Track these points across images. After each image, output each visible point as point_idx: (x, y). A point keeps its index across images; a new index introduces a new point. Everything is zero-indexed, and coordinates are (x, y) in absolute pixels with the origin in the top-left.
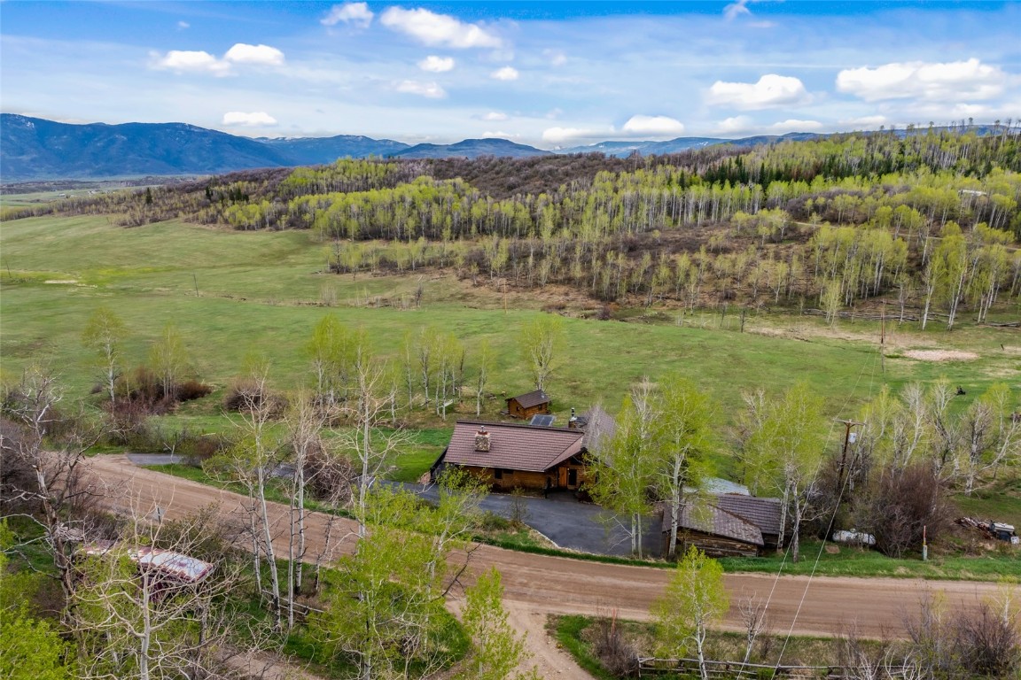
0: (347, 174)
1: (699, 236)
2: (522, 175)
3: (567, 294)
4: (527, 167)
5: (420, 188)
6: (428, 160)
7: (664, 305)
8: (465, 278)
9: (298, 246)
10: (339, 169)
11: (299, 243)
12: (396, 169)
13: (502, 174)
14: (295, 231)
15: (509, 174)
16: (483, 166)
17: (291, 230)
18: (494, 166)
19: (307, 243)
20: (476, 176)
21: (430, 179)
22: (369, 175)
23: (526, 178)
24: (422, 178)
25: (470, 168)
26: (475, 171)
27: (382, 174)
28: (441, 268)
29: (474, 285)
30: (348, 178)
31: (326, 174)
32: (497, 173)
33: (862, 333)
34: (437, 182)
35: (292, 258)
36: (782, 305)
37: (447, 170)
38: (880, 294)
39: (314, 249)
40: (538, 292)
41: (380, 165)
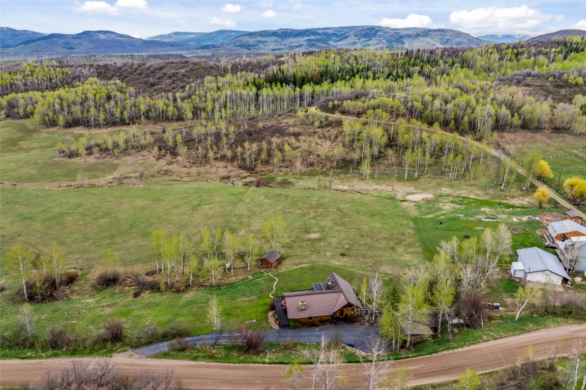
0: (35, 76)
1: (280, 124)
2: (157, 77)
3: (226, 167)
4: (158, 71)
5: (92, 87)
6: (90, 65)
7: (281, 171)
8: (159, 159)
9: (22, 134)
10: (27, 72)
11: (22, 132)
12: (70, 72)
13: (143, 76)
14: (13, 121)
15: (148, 76)
16: (129, 70)
17: (9, 120)
18: (136, 70)
19: (29, 132)
20: (126, 77)
21: (95, 79)
22: (51, 76)
23: (159, 78)
24: (90, 79)
25: (121, 71)
26: (124, 73)
27: (61, 76)
28: (139, 151)
29: (167, 163)
30: (37, 79)
31: (19, 77)
32: (140, 74)
33: (381, 185)
34: (102, 82)
35: (24, 144)
36: (338, 168)
37: (105, 73)
38: (379, 158)
39: (35, 136)
40: (209, 166)
41: (58, 69)
